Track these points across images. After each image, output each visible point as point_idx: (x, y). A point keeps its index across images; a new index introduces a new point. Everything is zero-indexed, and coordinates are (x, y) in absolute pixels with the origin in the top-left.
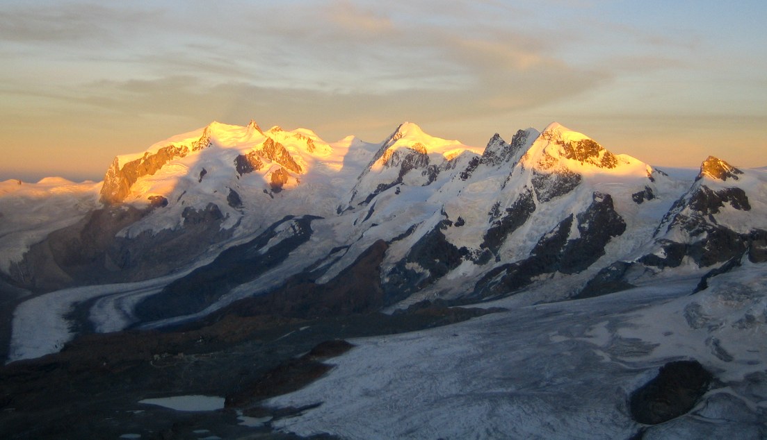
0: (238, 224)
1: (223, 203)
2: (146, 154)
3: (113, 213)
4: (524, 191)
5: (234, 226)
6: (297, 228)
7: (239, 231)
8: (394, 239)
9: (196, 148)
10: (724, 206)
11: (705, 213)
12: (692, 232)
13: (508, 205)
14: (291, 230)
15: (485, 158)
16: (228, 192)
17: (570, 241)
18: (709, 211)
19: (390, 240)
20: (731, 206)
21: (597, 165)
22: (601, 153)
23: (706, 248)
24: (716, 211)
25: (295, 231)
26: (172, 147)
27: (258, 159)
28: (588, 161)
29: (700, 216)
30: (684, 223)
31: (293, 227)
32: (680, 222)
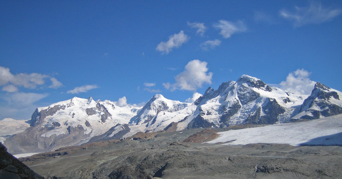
0: (92, 132)
1: (84, 125)
2: (49, 107)
3: (38, 128)
4: (235, 100)
5: (90, 133)
6: (124, 128)
7: (93, 134)
8: (179, 122)
9: (69, 106)
10: (331, 98)
11: (325, 100)
12: (321, 107)
13: (229, 105)
14: (122, 128)
15: (205, 96)
16: (85, 121)
17: (261, 116)
18: (326, 99)
19: (177, 122)
20: (334, 98)
21: (264, 90)
22: (266, 86)
23: (329, 112)
24: (329, 99)
25: (123, 129)
26: (59, 105)
27: (95, 110)
28: (261, 89)
29: (323, 100)
30: (316, 104)
31: (122, 127)
32: (315, 103)
